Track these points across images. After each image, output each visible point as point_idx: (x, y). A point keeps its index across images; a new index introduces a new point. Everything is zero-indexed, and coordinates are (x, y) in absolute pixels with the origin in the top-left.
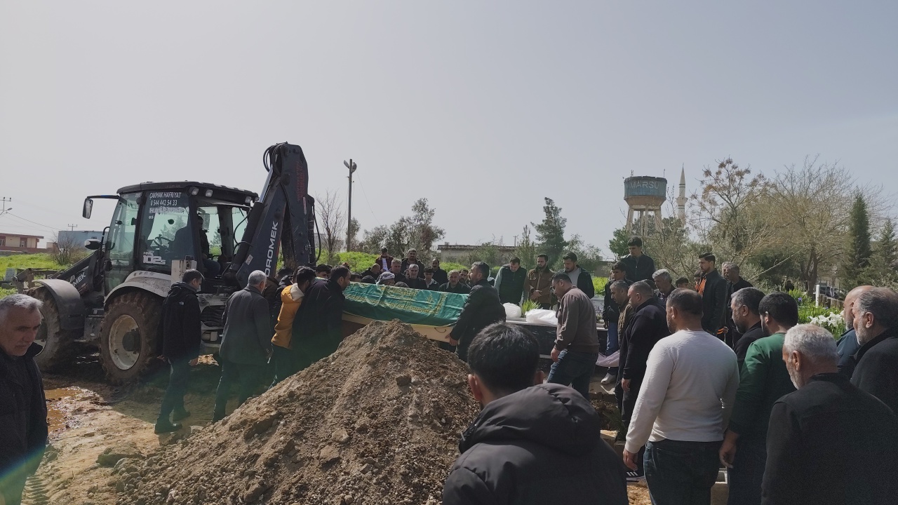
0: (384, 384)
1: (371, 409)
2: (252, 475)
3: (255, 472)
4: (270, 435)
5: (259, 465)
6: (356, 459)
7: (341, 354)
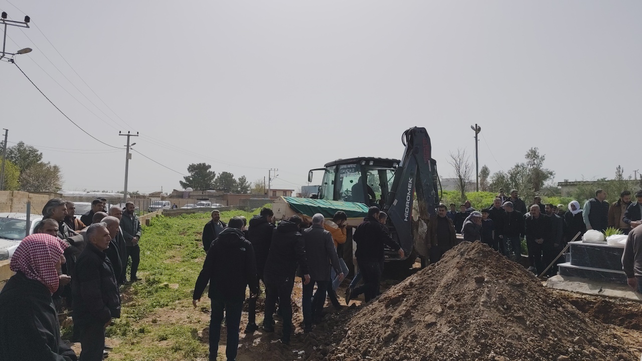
0: (466, 281)
1: (457, 296)
2: (388, 326)
3: (390, 325)
4: (399, 306)
5: (392, 322)
6: (446, 324)
7: (442, 261)
